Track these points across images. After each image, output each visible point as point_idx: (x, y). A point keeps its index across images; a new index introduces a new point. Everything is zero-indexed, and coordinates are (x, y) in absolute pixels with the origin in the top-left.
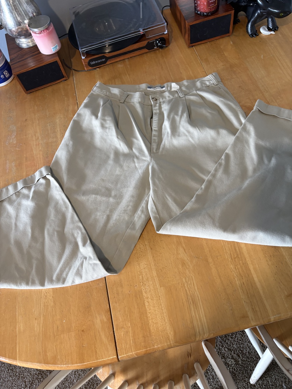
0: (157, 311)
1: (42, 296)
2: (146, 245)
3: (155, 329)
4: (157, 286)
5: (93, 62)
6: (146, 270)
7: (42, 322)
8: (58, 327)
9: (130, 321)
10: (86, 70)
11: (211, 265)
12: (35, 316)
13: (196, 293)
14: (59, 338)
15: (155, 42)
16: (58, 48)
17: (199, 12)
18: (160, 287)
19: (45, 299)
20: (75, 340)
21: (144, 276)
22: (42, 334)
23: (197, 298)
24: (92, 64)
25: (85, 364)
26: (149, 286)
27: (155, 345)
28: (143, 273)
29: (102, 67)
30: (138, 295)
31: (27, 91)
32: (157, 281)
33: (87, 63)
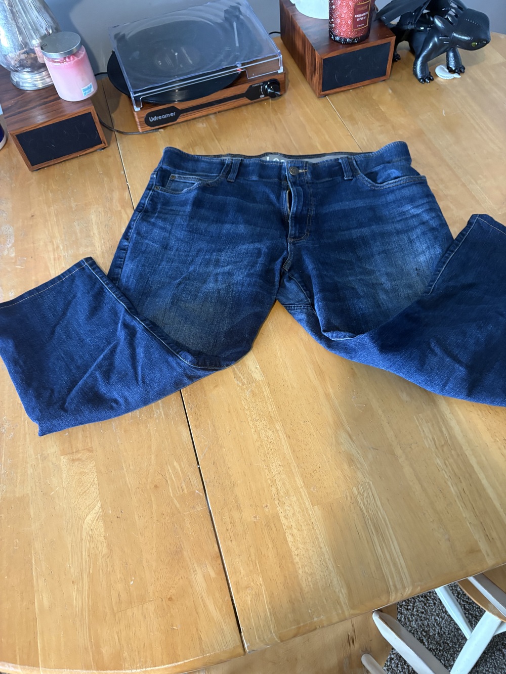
0: (310, 551)
1: (84, 537)
2: (277, 431)
3: (312, 586)
4: (307, 503)
5: (153, 117)
6: (283, 476)
7: (87, 588)
8: (119, 596)
9: (260, 574)
10: (141, 131)
11: (400, 460)
12: (72, 576)
13: (381, 513)
14: (123, 616)
15: (262, 87)
16: (93, 90)
17: (337, 38)
18: (313, 506)
19: (90, 542)
20: (156, 619)
21: (279, 488)
22: (89, 610)
23: (383, 522)
24: (152, 121)
25: (179, 663)
26: (291, 505)
27: (314, 616)
28: (277, 481)
29: (168, 128)
30: (272, 524)
31: (32, 165)
32: (305, 495)
33: (143, 119)
